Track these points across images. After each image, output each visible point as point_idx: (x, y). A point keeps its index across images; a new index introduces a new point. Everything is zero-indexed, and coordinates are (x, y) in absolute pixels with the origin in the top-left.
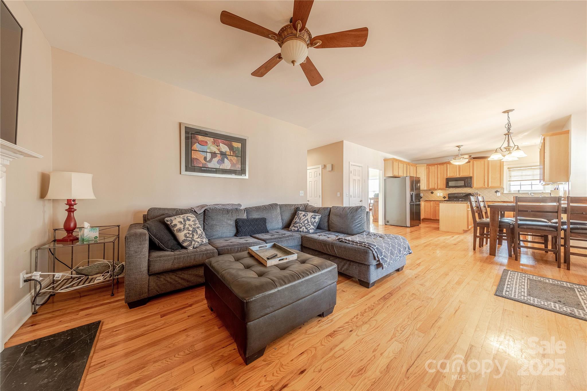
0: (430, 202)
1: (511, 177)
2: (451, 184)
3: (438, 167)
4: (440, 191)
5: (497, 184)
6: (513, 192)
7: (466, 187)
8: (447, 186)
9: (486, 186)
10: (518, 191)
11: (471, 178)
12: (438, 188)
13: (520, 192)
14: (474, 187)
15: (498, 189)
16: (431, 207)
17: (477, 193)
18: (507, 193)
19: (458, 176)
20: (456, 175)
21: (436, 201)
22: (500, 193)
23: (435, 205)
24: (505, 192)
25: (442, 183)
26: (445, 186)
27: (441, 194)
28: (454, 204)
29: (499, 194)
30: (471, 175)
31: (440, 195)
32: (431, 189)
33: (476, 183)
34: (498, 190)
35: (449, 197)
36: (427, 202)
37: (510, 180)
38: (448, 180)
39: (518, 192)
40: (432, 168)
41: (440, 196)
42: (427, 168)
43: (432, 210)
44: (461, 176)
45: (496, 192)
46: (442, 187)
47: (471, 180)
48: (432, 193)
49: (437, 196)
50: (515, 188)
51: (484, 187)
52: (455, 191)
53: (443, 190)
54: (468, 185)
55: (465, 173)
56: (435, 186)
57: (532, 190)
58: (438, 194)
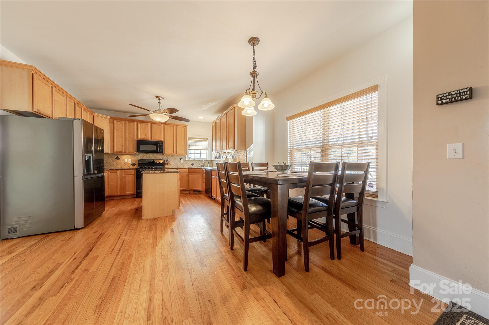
0: (116, 171)
1: (190, 146)
2: (142, 147)
3: (126, 124)
4: (127, 156)
5: (182, 152)
6: (191, 159)
7: (158, 153)
8: (139, 151)
9: (175, 153)
11: (162, 143)
12: (127, 152)
13: (195, 159)
14: (165, 153)
15: (182, 156)
16: (117, 178)
17: (167, 159)
19: (150, 139)
20: (147, 138)
21: (125, 169)
23: (124, 175)
24: (186, 159)
25: (131, 146)
26: (135, 149)
27: (129, 160)
28: (163, 174)
29: (182, 161)
30: (162, 140)
31: (128, 161)
32: (117, 152)
33: (167, 149)
35: (139, 164)
36: (111, 171)
37: (189, 148)
38: (140, 142)
39: (193, 160)
40: (119, 125)
41: (128, 163)
42: (110, 122)
43: (119, 182)
44: (152, 139)
45: (181, 159)
46: (131, 151)
47: (163, 146)
48: (118, 158)
49: (125, 163)
50: (192, 156)
51: (173, 153)
52: (146, 157)
53: (132, 156)
54: (159, 151)
55: (156, 137)
56: (122, 149)
57: (201, 158)
58: (126, 160)
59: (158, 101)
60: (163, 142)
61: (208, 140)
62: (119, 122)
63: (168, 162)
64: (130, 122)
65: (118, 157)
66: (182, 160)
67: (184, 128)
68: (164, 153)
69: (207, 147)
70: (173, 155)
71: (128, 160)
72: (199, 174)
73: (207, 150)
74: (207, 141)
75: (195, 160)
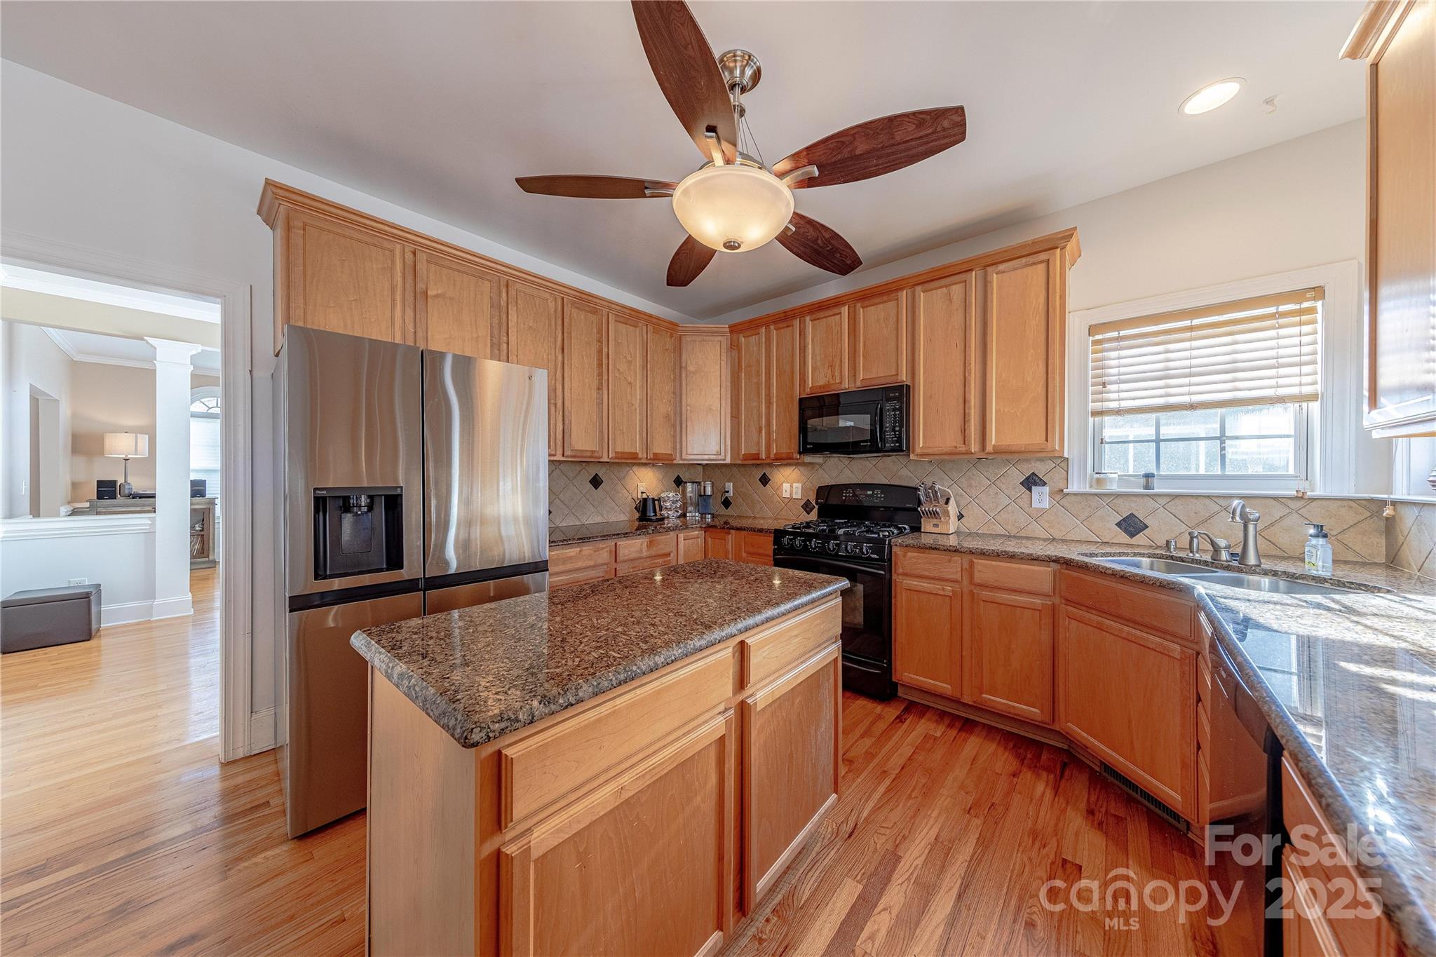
1: (1109, 387)
3: (769, 340)
4: (787, 470)
5: (1025, 435)
6: (1114, 488)
7: (878, 450)
8: (807, 446)
9: (974, 447)
10: (1143, 481)
11: (904, 392)
13: (1159, 488)
14: (918, 451)
15: (1038, 464)
17: (932, 487)
18: (1082, 490)
19: (847, 386)
22: (1046, 489)
23: (744, 555)
24: (1074, 487)
25: (785, 427)
26: (796, 442)
27: (795, 485)
29: (1041, 498)
30: (904, 377)
31: (791, 494)
32: (746, 457)
34: (1040, 469)
35: (820, 505)
37: (1098, 406)
39: (1142, 491)
40: (751, 349)
41: (791, 499)
42: (730, 347)
44: (859, 384)
45: (1031, 482)
46: (788, 449)
47: (907, 408)
48: (765, 480)
49: (783, 501)
50: (1126, 462)
51: (963, 449)
52: (850, 474)
53: (802, 469)
54: (897, 441)
55: (876, 369)
56: (758, 443)
58: (786, 486)
60: (908, 385)
62: (751, 338)
63: (942, 501)
64: (781, 325)
65: (765, 474)
66: (1041, 494)
67: (1042, 267)
68: (913, 453)
69: (1306, 369)
71: (792, 487)
72: (1154, 640)
73: (1313, 397)
74: (1312, 310)
75: (1156, 490)
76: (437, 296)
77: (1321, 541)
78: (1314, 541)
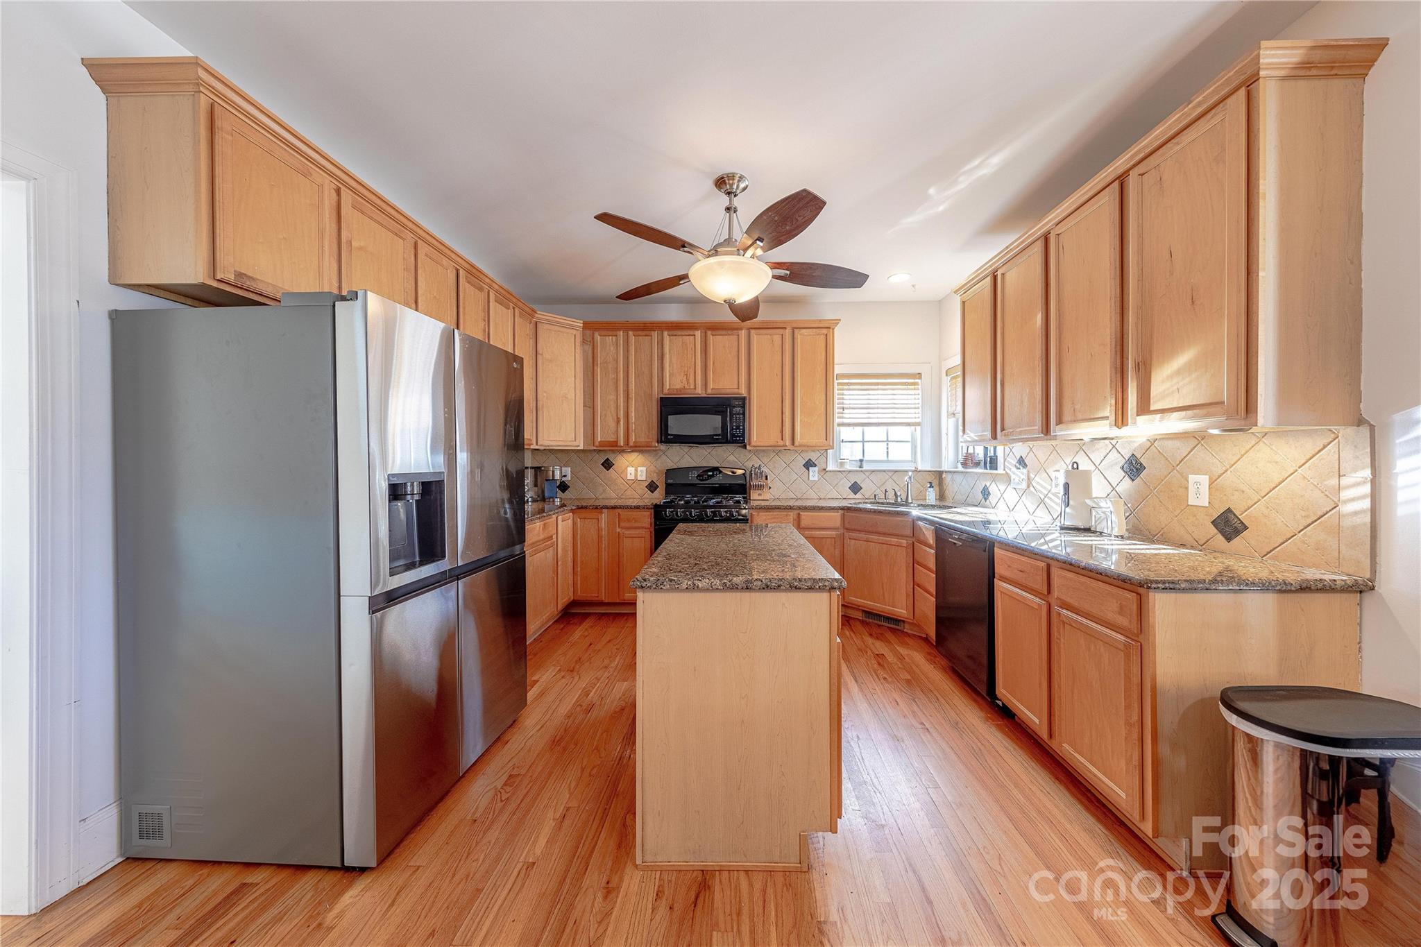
0: (594, 514)
1: (846, 411)
2: (678, 424)
3: (627, 341)
4: (634, 457)
5: (816, 438)
6: (848, 467)
7: (727, 442)
8: (666, 438)
9: (788, 442)
10: (859, 463)
11: (743, 402)
12: (631, 444)
13: (866, 467)
14: (753, 444)
15: (813, 454)
16: (600, 537)
17: (759, 468)
18: (834, 469)
19: (699, 392)
20: (692, 387)
21: (621, 507)
22: (816, 469)
23: (618, 530)
24: (830, 468)
25: (643, 422)
26: (654, 433)
27: (639, 469)
29: (814, 474)
30: (743, 392)
31: (636, 476)
32: (602, 444)
33: (760, 428)
34: (813, 456)
35: (668, 485)
36: (583, 513)
37: (841, 420)
39: (858, 469)
40: (608, 345)
41: (636, 481)
42: (584, 341)
43: (604, 555)
44: (709, 391)
45: (809, 464)
46: (643, 439)
47: (744, 414)
48: (608, 465)
49: (627, 481)
50: (850, 453)
51: (781, 443)
52: (690, 460)
53: (646, 455)
54: (733, 435)
55: (723, 383)
56: (617, 432)
57: (888, 461)
58: (631, 470)
59: (725, 200)
60: (744, 399)
61: (919, 381)
62: (607, 338)
63: (764, 478)
64: (640, 333)
65: (608, 459)
66: (814, 471)
67: (821, 336)
68: (749, 445)
69: (917, 411)
70: (777, 450)
71: (636, 470)
72: (894, 540)
73: (918, 424)
74: (916, 384)
75: (864, 468)
76: (360, 248)
77: (932, 489)
78: (930, 489)
